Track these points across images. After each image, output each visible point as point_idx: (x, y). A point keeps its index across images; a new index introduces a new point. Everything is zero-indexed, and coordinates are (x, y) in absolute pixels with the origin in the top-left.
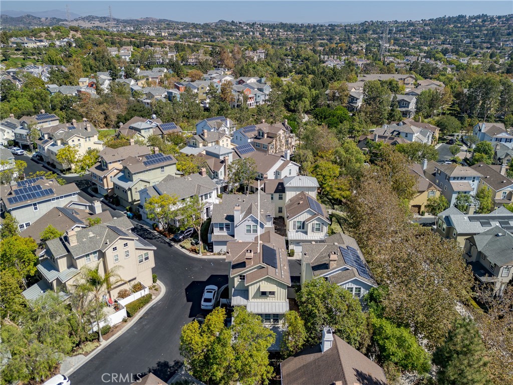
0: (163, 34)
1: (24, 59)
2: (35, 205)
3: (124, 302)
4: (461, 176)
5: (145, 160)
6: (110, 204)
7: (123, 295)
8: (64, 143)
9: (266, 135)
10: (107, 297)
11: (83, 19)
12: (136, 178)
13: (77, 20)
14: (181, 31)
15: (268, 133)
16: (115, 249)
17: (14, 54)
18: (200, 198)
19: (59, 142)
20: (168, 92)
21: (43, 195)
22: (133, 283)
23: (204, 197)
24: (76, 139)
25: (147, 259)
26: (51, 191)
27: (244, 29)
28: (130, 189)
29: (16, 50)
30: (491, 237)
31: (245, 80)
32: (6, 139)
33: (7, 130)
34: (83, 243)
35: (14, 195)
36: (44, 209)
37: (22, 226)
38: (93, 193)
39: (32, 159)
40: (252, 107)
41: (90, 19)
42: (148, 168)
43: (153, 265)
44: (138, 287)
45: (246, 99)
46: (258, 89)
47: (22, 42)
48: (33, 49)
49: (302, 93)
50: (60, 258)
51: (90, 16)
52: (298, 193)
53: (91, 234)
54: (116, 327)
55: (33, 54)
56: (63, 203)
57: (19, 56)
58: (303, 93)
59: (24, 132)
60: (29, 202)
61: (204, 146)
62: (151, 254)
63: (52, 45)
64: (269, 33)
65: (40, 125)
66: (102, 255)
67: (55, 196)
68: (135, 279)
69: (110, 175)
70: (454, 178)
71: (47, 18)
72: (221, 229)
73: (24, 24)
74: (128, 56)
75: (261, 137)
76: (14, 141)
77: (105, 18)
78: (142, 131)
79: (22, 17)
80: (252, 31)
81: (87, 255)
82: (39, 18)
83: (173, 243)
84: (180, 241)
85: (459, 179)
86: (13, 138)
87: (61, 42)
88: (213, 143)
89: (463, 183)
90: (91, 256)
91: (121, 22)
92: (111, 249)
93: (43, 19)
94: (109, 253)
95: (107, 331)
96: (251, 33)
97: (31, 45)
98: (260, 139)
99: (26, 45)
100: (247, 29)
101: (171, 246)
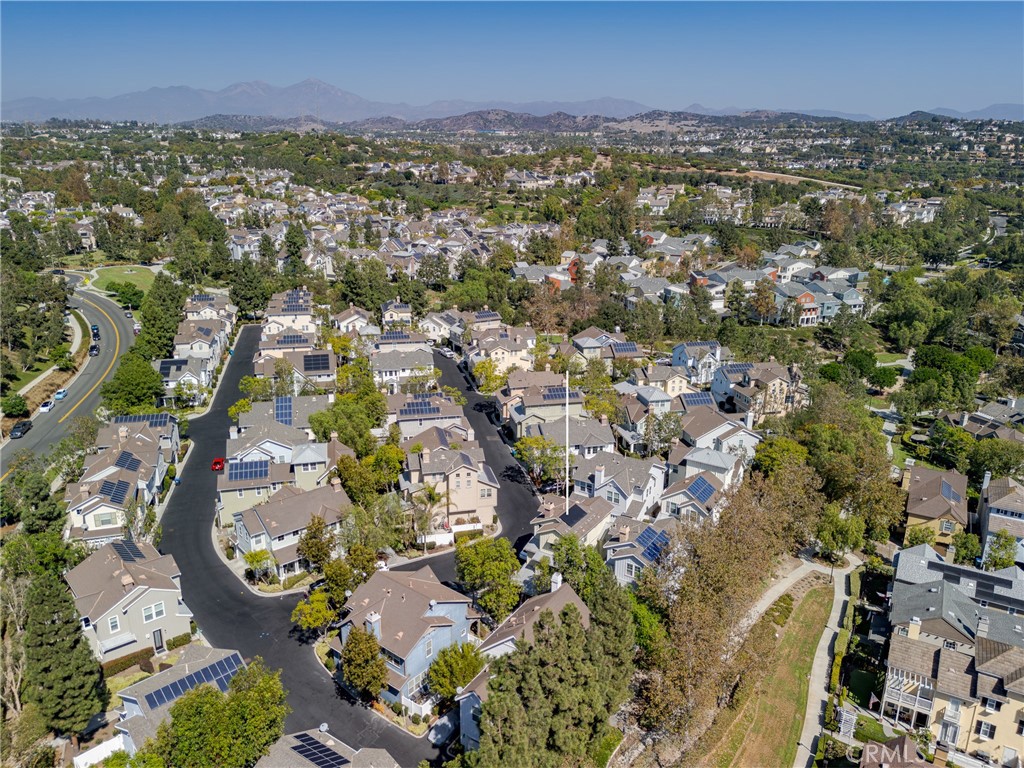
0: (768, 150)
1: (515, 207)
2: (421, 420)
3: (456, 529)
4: (1009, 509)
5: (547, 392)
6: (504, 437)
7: (459, 522)
8: (487, 355)
9: (753, 383)
10: (446, 520)
11: (642, 117)
12: (529, 412)
13: (631, 119)
14: (810, 140)
15: (757, 380)
16: (458, 475)
17: (504, 198)
18: (586, 451)
19: (483, 352)
20: (666, 290)
21: (430, 412)
22: (471, 515)
23: (592, 450)
24: (500, 351)
25: (489, 495)
26: (438, 410)
27: (954, 138)
28: (520, 423)
29: (509, 193)
30: (922, 590)
31: (824, 274)
32: (442, 335)
33: (444, 325)
34: (434, 462)
35: (406, 407)
36: (428, 425)
37: (406, 439)
38: (495, 420)
39: (458, 366)
40: (810, 325)
41: (653, 116)
42: (545, 402)
43: (496, 504)
44: (475, 520)
45: (799, 310)
46: (835, 294)
47: (519, 179)
48: (531, 192)
49: (914, 312)
50: (414, 471)
51: (654, 112)
52: (701, 471)
53: (443, 457)
54: (441, 547)
55: (528, 200)
56: (445, 424)
57: (509, 202)
58: (917, 313)
59: (459, 331)
60: (416, 417)
61: (645, 384)
62: (494, 492)
63: (559, 185)
64: (1012, 147)
65: (477, 324)
66: (446, 478)
67: (440, 415)
68: (474, 511)
69: (512, 403)
70: (998, 511)
71: (586, 117)
72: (583, 489)
73: (551, 127)
74: (663, 207)
75: (745, 384)
76: (448, 339)
77: (679, 114)
78: (585, 351)
79: (549, 118)
80: (968, 142)
81: (434, 475)
82: (575, 117)
83: (538, 493)
84: (546, 492)
85: (1009, 514)
86: (448, 336)
87: (574, 178)
88: (659, 383)
89: (1014, 521)
90: (438, 476)
91: (707, 121)
92: (455, 474)
93: (579, 119)
94: (452, 477)
95: (432, 547)
96: (965, 148)
97: (530, 185)
98: (743, 386)
99: (523, 185)
100: (961, 136)
101: (534, 494)
